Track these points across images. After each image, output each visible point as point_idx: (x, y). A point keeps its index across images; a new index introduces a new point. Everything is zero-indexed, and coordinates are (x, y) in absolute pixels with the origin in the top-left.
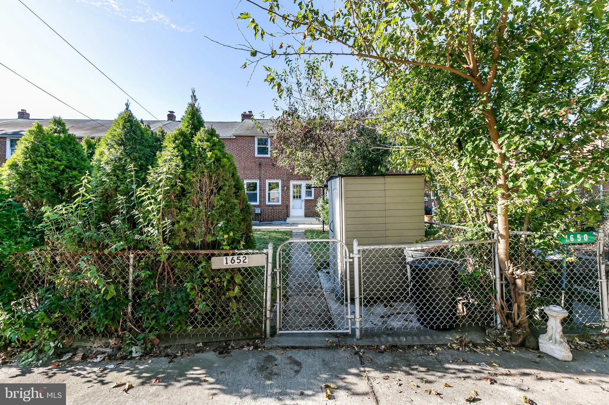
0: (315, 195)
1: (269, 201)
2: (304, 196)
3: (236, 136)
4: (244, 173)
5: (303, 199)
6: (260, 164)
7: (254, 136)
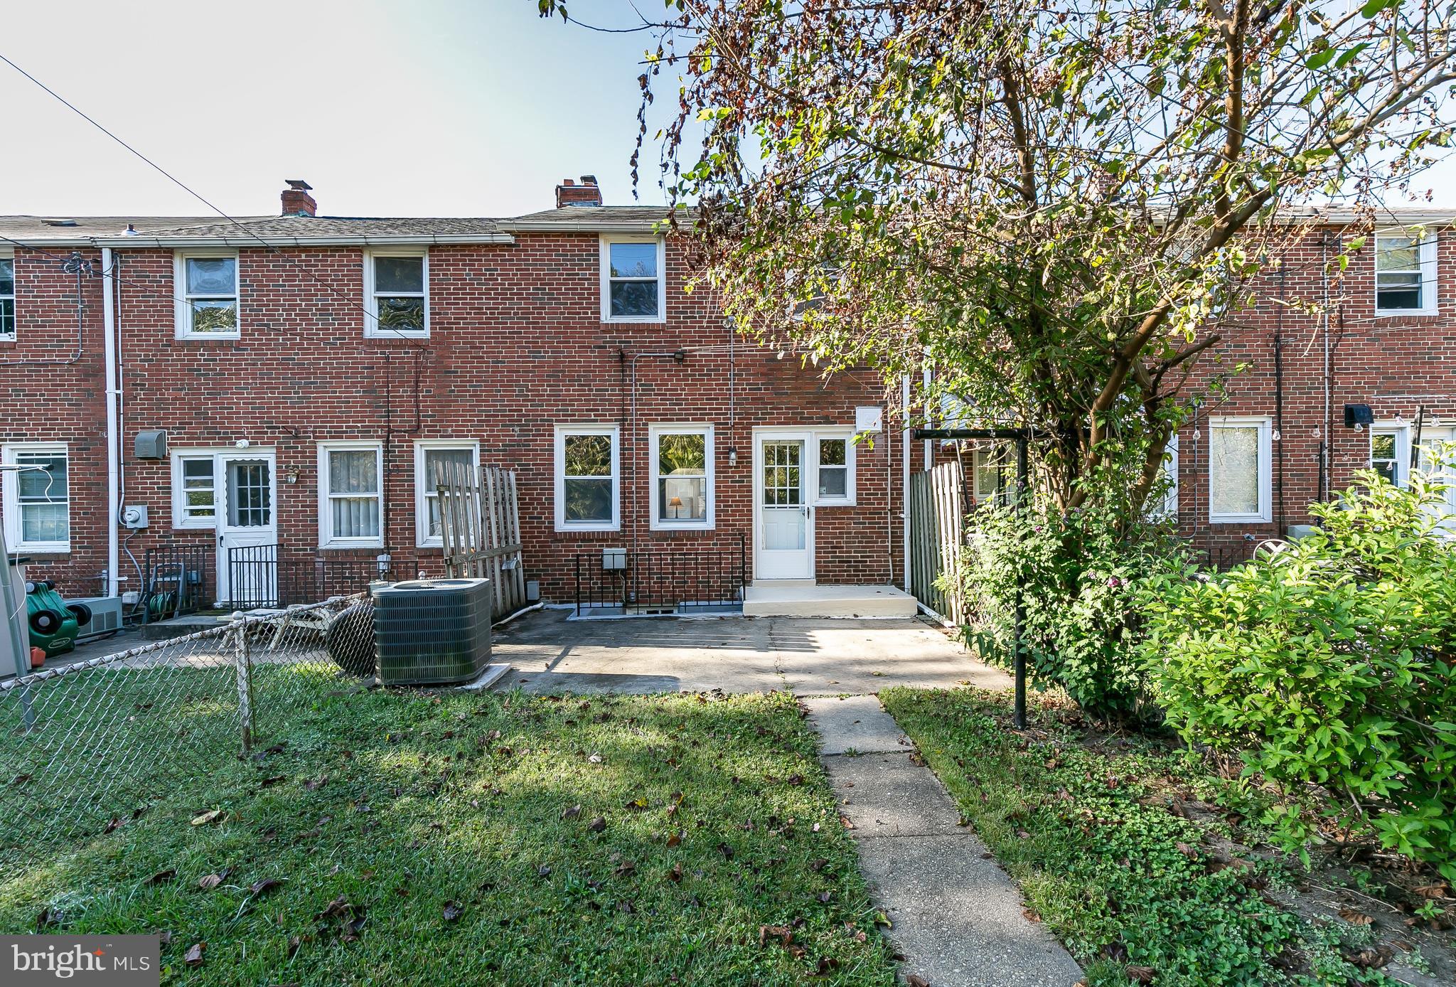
0: (860, 487)
1: (663, 514)
2: (811, 494)
3: (516, 235)
4: (555, 395)
5: (806, 506)
6: (622, 357)
7: (596, 235)
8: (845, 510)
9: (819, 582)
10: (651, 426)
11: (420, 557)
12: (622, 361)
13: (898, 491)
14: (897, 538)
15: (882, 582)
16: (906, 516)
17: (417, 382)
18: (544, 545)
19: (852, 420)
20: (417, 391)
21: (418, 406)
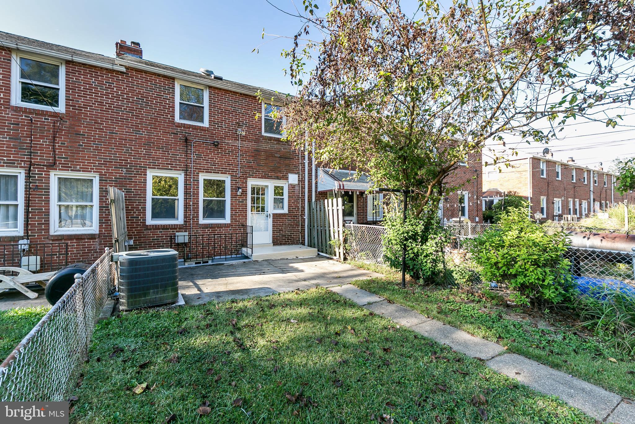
0: (289, 206)
2: (271, 208)
3: (127, 68)
4: (148, 155)
5: (269, 213)
6: (186, 140)
7: (173, 79)
8: (284, 215)
9: (274, 245)
10: (200, 174)
11: (53, 240)
12: (186, 142)
13: (303, 208)
14: (303, 226)
15: (297, 244)
16: (306, 217)
17: (54, 137)
18: (139, 232)
19: (287, 179)
20: (54, 143)
21: (54, 151)
